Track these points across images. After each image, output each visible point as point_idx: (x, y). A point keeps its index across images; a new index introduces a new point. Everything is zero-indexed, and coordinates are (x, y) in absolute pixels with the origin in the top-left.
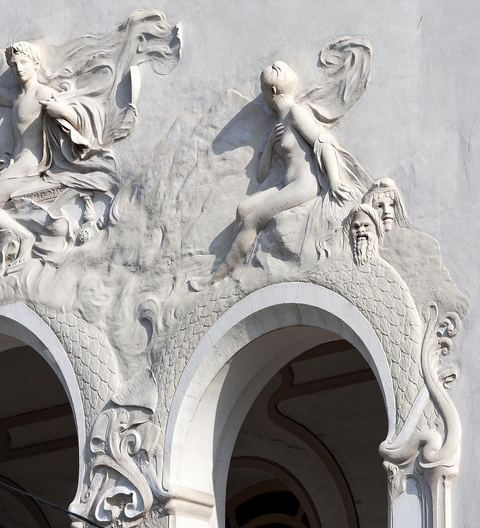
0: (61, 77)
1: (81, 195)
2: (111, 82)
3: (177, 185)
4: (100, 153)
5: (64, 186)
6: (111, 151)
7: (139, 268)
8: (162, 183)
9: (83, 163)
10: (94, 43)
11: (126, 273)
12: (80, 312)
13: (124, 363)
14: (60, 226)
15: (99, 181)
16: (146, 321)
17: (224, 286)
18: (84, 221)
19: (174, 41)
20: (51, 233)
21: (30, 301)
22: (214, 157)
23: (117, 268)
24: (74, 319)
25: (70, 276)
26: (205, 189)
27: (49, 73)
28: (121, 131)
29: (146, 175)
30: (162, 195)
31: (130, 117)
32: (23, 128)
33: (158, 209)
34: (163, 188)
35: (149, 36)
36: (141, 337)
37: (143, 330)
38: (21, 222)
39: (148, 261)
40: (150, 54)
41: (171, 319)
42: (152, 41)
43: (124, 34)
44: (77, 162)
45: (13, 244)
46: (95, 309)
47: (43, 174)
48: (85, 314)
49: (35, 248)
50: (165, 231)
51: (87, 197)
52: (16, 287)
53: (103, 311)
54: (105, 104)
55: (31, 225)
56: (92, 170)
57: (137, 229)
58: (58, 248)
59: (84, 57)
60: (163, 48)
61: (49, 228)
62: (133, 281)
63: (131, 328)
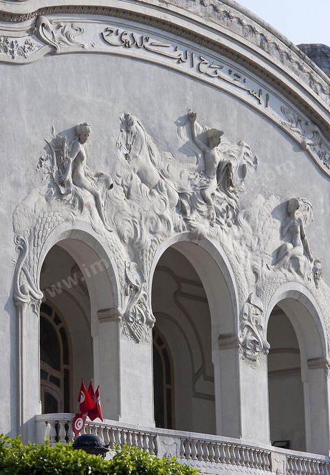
2: (236, 165)
4: (235, 193)
6: (238, 194)
9: (230, 193)
12: (236, 257)
16: (256, 273)
20: (223, 217)
21: (221, 243)
22: (272, 219)
28: (241, 188)
35: (248, 155)
36: (254, 279)
37: (254, 276)
40: (248, 162)
41: (264, 277)
42: (248, 157)
43: (240, 148)
44: (228, 191)
47: (217, 189)
48: (238, 259)
50: (259, 239)
59: (227, 148)
60: (251, 162)
61: (223, 214)
62: (249, 254)
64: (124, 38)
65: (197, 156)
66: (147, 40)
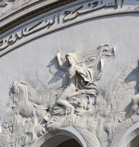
0: (81, 63)
1: (88, 96)
2: (95, 63)
3: (115, 92)
5: (83, 93)
6: (96, 83)
7: (104, 116)
8: (110, 92)
9: (88, 87)
10: (90, 53)
11: (101, 118)
12: (88, 129)
13: (101, 143)
14: (82, 105)
15: (92, 92)
16: (107, 131)
17: (129, 120)
18: (88, 103)
19: (113, 52)
20: (79, 107)
21: (74, 126)
22: (125, 84)
23: (98, 116)
24: (86, 131)
25: (85, 119)
26: (123, 93)
27: (78, 62)
28: (98, 77)
29: (106, 90)
30: (110, 95)
31: (101, 73)
32: (71, 77)
33: (109, 99)
34: (111, 93)
36: (105, 136)
37: (106, 133)
38: (71, 104)
39: (107, 114)
40: (106, 55)
41: (114, 130)
42: (106, 52)
43: (99, 50)
44: (86, 86)
45: (69, 110)
46: (92, 128)
47: (77, 90)
48: (90, 129)
49: (75, 111)
50: (111, 105)
51: (89, 96)
52: (70, 122)
53: (95, 128)
54: (94, 70)
55: (73, 104)
56: (91, 89)
57: (104, 105)
58: (81, 111)
59: (87, 57)
60: (110, 54)
61: (79, 105)
62: (103, 120)
63: (102, 133)
64: (10, 40)
65: (62, 77)
66: (26, 30)
